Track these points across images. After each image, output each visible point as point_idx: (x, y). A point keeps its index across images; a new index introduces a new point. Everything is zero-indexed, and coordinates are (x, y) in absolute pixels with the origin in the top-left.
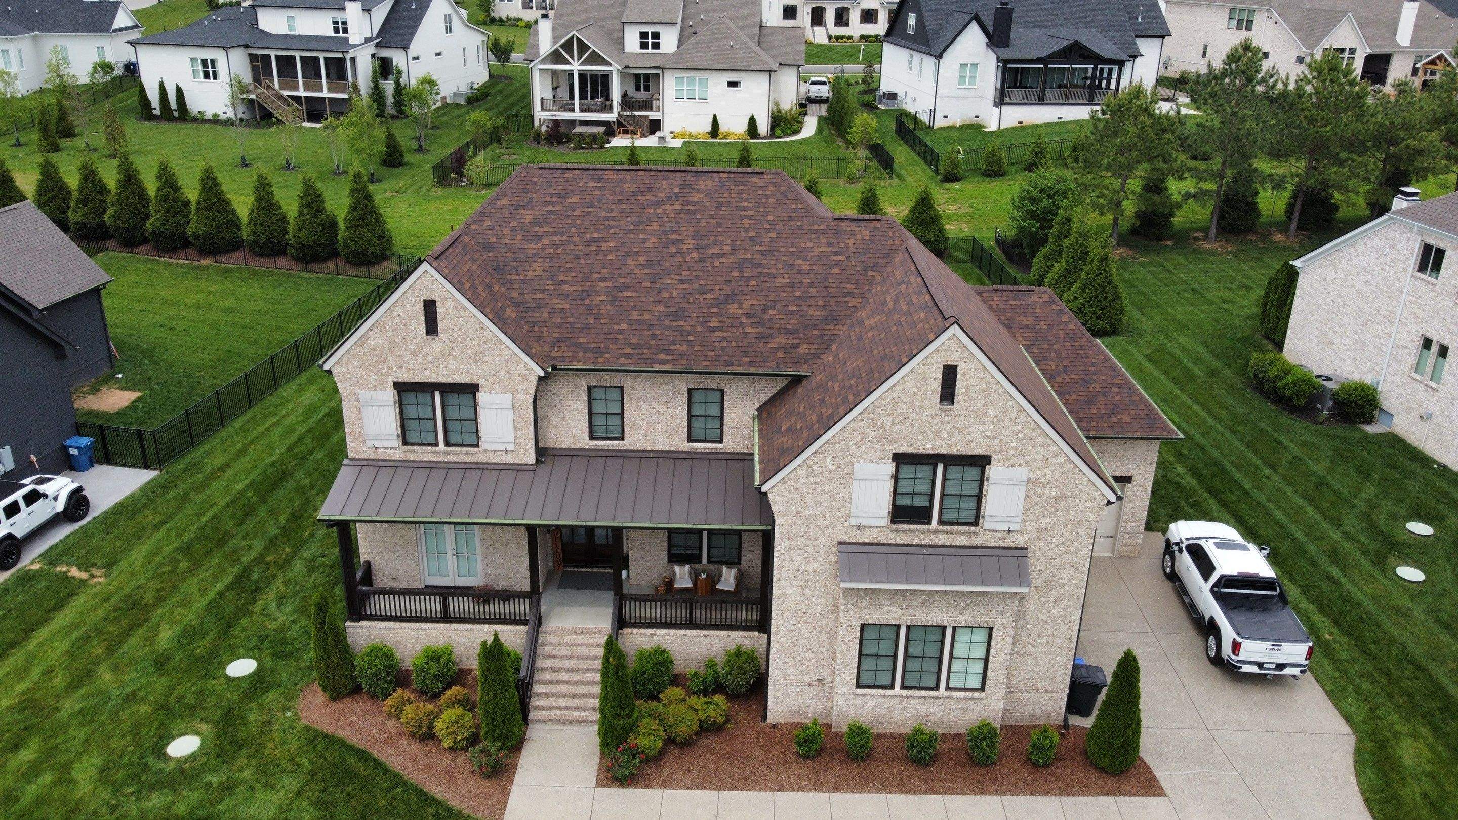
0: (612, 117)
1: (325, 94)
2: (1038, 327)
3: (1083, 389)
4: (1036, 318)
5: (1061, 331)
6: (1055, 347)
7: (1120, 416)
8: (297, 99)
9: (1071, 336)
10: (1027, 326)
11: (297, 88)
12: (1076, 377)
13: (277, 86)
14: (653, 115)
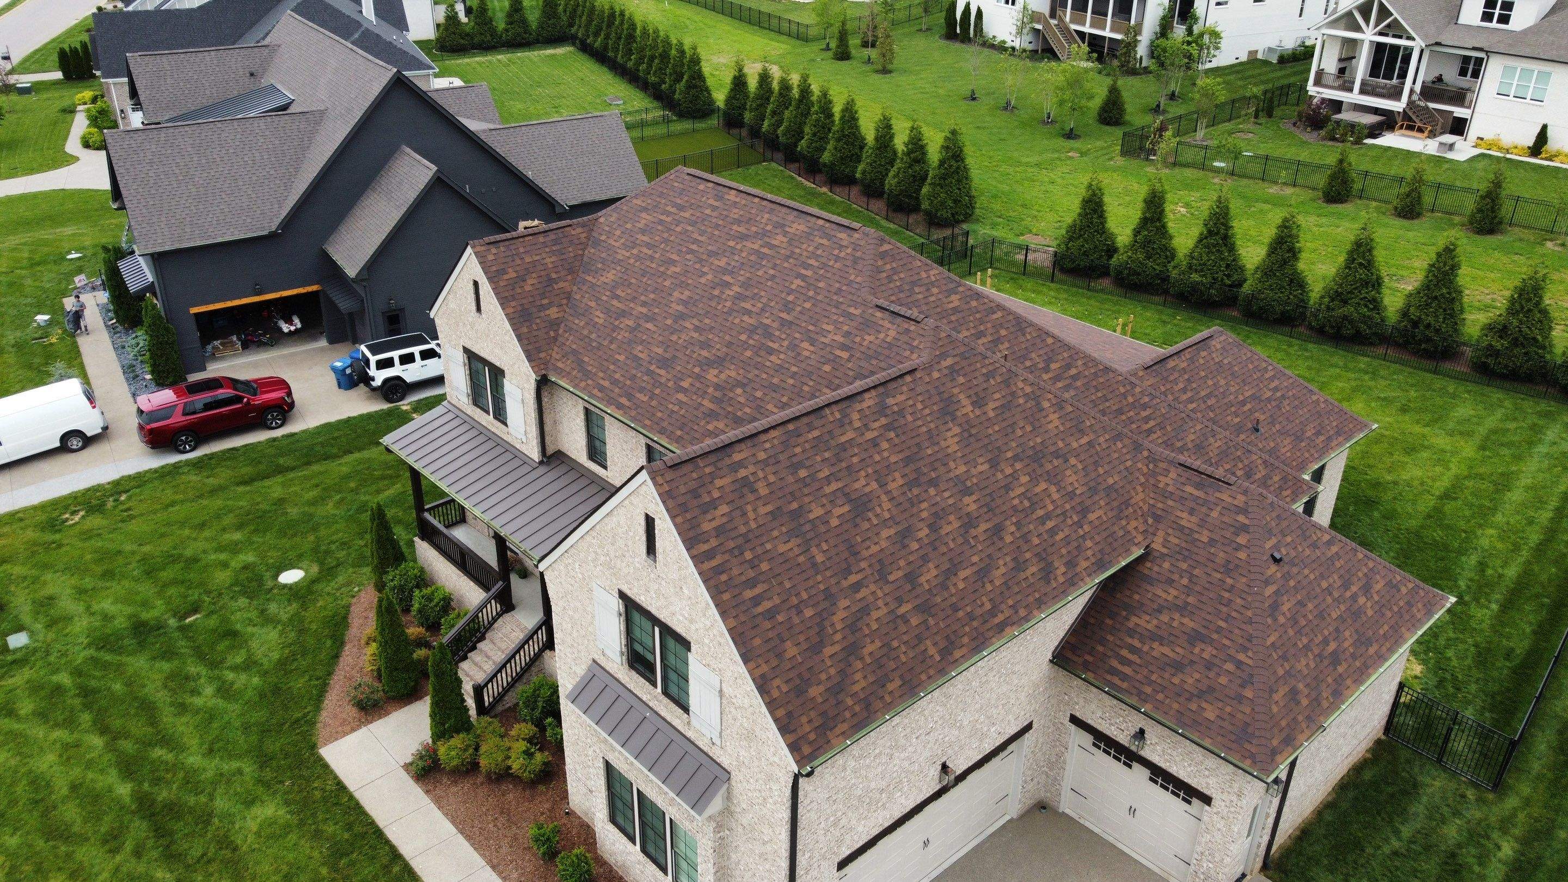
0: (1398, 106)
1: (1107, 33)
2: (1196, 536)
3: (1185, 645)
4: (1203, 523)
5: (1222, 554)
6: (1196, 572)
7: (1204, 705)
8: (1081, 35)
9: (1231, 566)
10: (1182, 529)
11: (1084, 24)
12: (1191, 624)
13: (1068, 19)
14: (1459, 112)
